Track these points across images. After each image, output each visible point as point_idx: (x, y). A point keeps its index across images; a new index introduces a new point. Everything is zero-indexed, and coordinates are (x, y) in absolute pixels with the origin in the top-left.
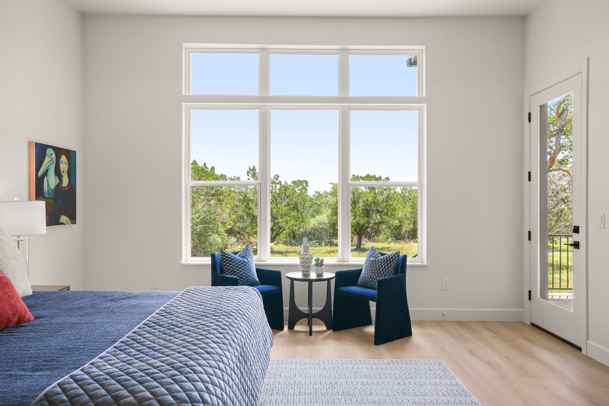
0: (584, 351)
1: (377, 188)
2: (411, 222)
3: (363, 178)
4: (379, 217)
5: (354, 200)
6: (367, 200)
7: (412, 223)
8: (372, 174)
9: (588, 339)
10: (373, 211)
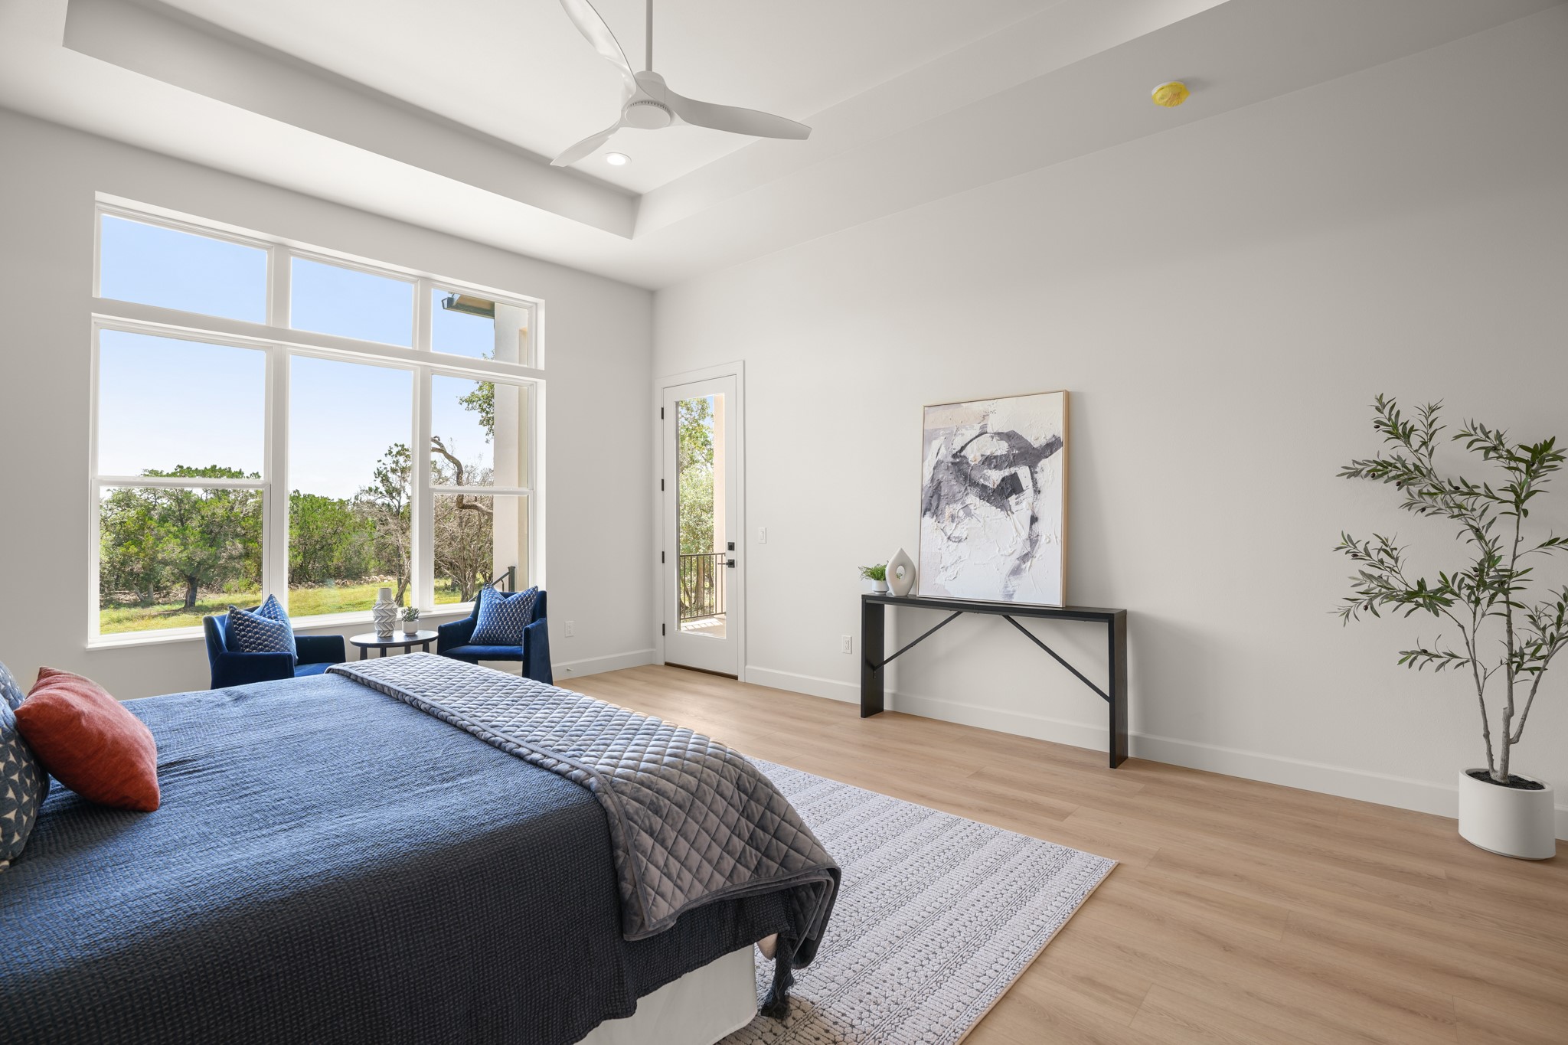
0: (740, 679)
1: (234, 491)
2: (299, 553)
3: (204, 473)
4: (240, 546)
5: (180, 514)
6: (214, 514)
7: (302, 554)
8: (222, 465)
9: (746, 664)
10: (226, 535)
